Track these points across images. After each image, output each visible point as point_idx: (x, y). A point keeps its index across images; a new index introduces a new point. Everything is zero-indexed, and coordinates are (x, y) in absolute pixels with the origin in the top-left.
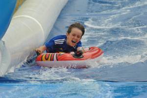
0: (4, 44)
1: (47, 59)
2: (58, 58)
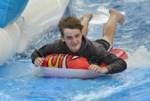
1: (54, 65)
2: (68, 64)
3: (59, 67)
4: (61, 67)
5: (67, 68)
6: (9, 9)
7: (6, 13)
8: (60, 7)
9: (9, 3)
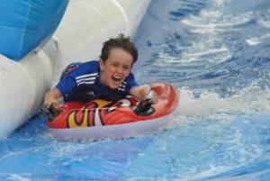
0: (57, 45)
1: (79, 124)
2: (104, 120)
3: (89, 125)
4: (94, 125)
5: (103, 124)
6: (30, 27)
7: (24, 34)
8: (127, 23)
9: (30, 17)
